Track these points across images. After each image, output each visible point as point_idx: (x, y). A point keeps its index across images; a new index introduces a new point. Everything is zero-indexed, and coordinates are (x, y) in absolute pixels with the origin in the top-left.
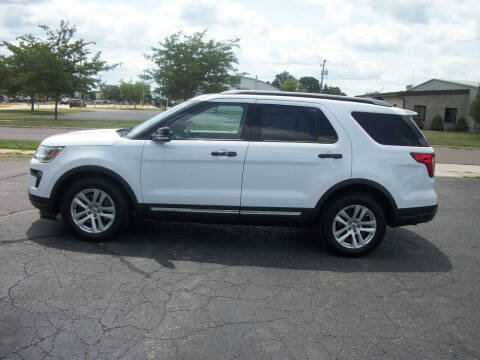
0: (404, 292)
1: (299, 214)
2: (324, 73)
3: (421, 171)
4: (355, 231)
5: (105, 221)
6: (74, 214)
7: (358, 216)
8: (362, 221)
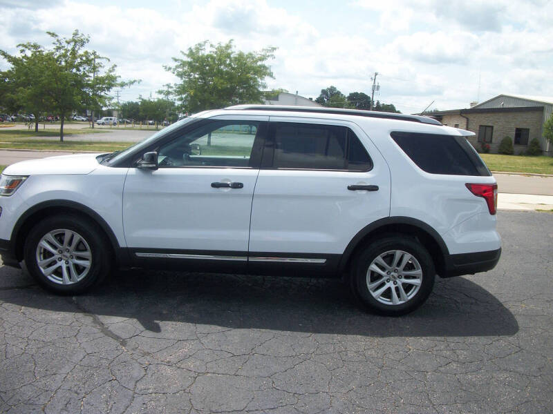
0: (454, 365)
1: (323, 261)
2: (375, 88)
3: (479, 206)
4: (395, 283)
5: (79, 269)
6: (40, 261)
7: (399, 264)
8: (404, 270)
